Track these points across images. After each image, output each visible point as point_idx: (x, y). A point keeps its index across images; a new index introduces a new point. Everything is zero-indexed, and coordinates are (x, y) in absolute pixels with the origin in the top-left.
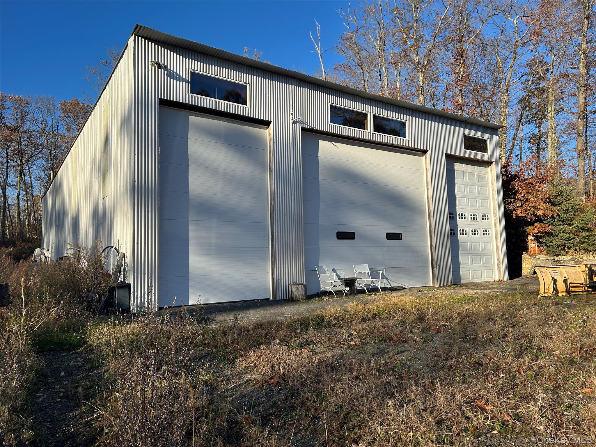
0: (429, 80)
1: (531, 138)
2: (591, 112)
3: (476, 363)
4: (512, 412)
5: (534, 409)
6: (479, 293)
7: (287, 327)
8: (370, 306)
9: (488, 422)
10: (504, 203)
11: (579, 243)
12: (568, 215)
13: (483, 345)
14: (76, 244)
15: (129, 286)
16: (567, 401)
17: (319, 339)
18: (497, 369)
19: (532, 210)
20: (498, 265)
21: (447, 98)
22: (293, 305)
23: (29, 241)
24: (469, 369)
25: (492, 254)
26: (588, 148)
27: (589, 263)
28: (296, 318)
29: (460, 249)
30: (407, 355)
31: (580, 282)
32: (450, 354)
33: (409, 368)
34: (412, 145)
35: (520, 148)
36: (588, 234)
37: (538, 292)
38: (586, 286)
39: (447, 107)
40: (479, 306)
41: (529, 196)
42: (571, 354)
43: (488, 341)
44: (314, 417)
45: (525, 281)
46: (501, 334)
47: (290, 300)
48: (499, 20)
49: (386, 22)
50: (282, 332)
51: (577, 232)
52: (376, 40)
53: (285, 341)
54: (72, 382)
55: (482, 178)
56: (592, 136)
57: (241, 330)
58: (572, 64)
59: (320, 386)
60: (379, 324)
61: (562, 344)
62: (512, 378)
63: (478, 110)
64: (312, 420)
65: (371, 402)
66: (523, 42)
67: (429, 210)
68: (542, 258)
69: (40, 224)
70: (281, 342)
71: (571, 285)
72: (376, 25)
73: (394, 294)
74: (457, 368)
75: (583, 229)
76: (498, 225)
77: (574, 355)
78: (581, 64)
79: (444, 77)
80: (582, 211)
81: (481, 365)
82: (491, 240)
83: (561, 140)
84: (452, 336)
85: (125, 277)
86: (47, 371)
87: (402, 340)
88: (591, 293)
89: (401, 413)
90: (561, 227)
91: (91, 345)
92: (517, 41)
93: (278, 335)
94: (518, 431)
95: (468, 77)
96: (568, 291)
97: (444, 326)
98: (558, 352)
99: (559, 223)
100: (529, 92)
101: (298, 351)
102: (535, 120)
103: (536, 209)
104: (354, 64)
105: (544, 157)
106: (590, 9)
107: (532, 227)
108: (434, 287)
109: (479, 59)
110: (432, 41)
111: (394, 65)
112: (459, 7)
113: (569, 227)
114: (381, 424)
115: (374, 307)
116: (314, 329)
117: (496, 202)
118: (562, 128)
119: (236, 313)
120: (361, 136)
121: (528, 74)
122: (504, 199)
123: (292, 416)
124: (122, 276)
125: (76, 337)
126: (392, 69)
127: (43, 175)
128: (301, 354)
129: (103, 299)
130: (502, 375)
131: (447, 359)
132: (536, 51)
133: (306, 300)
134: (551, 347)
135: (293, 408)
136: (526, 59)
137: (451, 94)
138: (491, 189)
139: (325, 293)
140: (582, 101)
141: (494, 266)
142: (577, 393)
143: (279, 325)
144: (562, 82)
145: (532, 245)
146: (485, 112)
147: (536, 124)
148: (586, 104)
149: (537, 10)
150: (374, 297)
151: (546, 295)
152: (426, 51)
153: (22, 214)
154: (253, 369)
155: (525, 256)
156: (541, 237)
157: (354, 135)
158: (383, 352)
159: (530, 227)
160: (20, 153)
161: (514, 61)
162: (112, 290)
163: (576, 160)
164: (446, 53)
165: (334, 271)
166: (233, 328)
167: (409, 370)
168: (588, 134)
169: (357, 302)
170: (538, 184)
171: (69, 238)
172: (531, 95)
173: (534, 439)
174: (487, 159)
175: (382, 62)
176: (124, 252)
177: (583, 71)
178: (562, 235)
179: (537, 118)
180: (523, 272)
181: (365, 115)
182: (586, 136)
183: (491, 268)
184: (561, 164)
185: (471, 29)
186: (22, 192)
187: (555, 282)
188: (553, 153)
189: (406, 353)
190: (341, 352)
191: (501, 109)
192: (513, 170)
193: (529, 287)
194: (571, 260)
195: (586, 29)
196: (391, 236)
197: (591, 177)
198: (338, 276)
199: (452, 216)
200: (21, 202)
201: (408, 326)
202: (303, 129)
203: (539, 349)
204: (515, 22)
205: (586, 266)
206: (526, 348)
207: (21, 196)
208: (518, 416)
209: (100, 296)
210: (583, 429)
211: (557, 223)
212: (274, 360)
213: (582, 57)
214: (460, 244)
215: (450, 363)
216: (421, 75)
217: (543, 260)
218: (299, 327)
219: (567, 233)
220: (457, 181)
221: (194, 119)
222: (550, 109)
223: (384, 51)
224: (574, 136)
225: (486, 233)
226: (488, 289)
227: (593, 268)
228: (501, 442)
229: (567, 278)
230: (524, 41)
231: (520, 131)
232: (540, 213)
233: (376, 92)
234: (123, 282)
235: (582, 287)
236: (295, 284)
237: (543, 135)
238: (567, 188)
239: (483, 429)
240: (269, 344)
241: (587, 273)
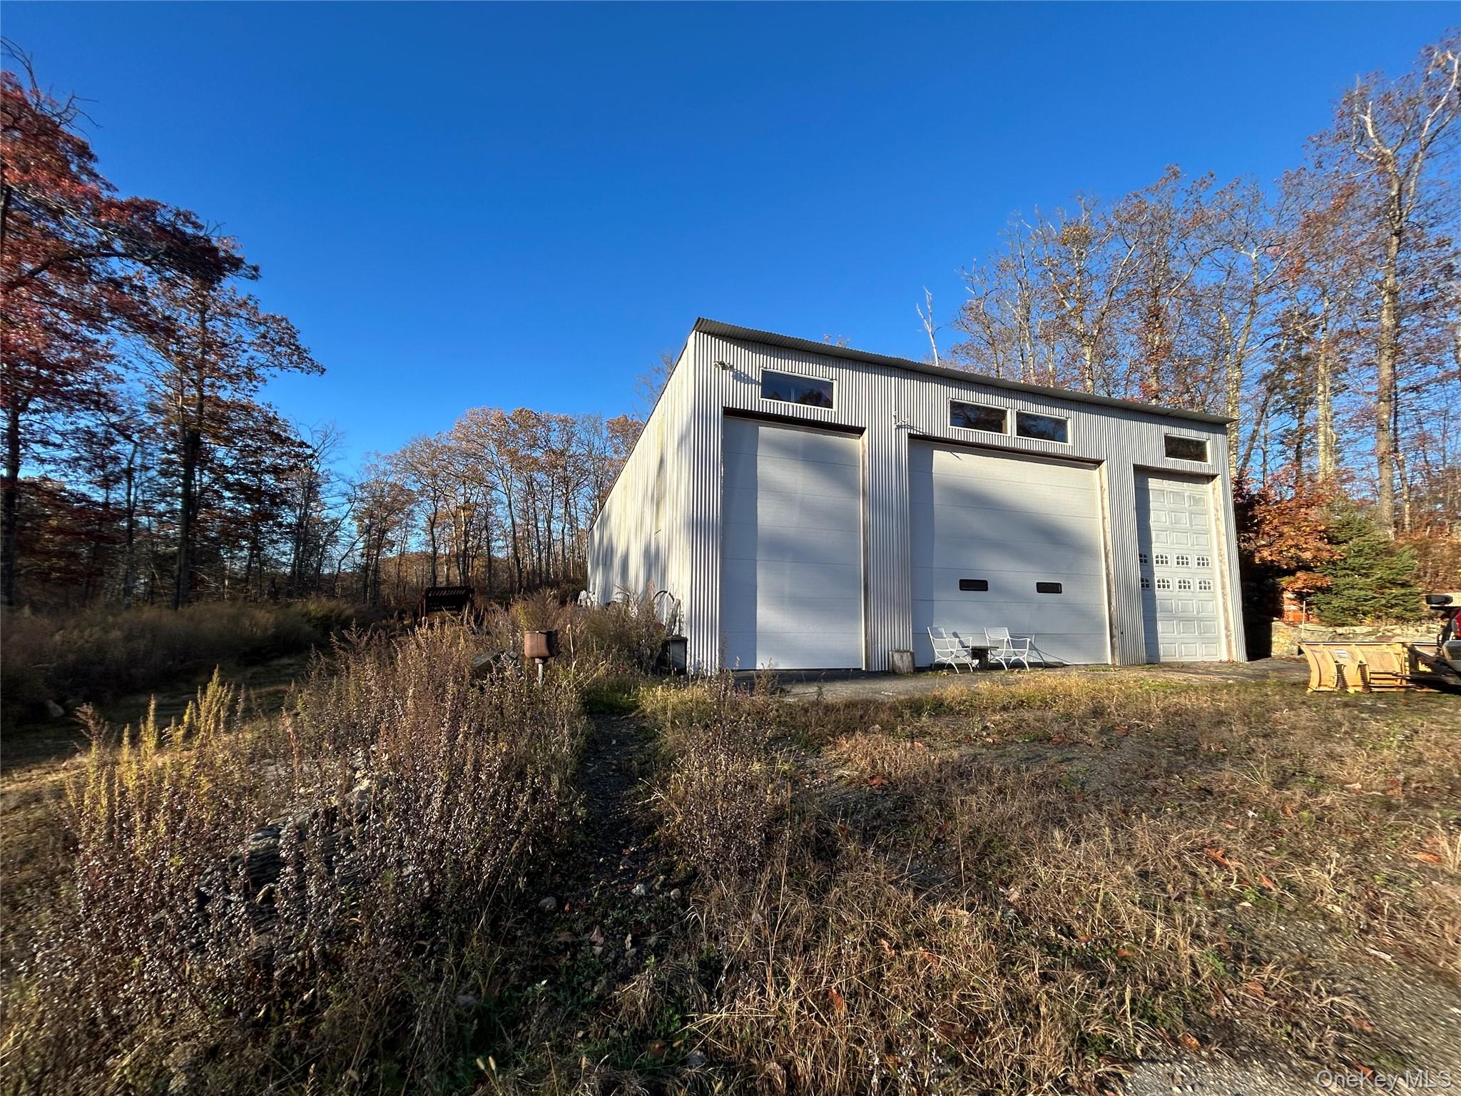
0: (1101, 357)
1: (1285, 437)
2: (1405, 390)
3: (1201, 789)
4: (1277, 876)
5: (1320, 876)
6: (1195, 679)
7: (890, 708)
8: (1013, 689)
9: (1232, 886)
10: (1238, 539)
11: (1384, 605)
12: (1362, 559)
13: (1210, 761)
14: (625, 589)
15: (685, 640)
16: (1387, 870)
17: (937, 729)
18: (1242, 802)
19: (1292, 550)
20: (1227, 636)
21: (1133, 382)
22: (896, 679)
23: (573, 581)
24: (1189, 798)
25: (1214, 619)
26: (1400, 449)
27: (1409, 641)
28: (902, 697)
29: (1158, 610)
30: (1078, 766)
31: (1390, 671)
32: (1152, 771)
33: (1083, 784)
34: (1077, 454)
35: (1265, 453)
36: (1403, 591)
37: (1306, 684)
38: (1403, 678)
39: (1134, 394)
40: (1197, 699)
41: (1286, 529)
42: (1383, 791)
43: (1220, 756)
44: (937, 841)
45: (1278, 665)
46: (1244, 747)
47: (891, 673)
48: (1223, 257)
49: (1032, 279)
50: (884, 716)
51: (1382, 587)
52: (1016, 306)
53: (889, 729)
54: (626, 753)
55: (1196, 501)
56: (1407, 429)
57: (829, 709)
58: (1367, 313)
59: (943, 797)
60: (1028, 715)
61: (1366, 772)
62: (1271, 818)
63: (1186, 397)
64: (935, 844)
65: (1025, 828)
66: (1268, 285)
67: (1105, 549)
68: (1311, 629)
69: (585, 562)
70: (883, 728)
71: (1373, 676)
72: (1016, 284)
73: (1047, 672)
74: (1166, 793)
75: (1394, 583)
76: (1227, 573)
77: (1390, 793)
78: (1385, 312)
79: (1127, 350)
80: (1390, 553)
81: (1210, 792)
82: (1214, 598)
83: (1345, 437)
84: (1153, 742)
85: (680, 630)
86: (597, 737)
87: (1067, 743)
88: (1414, 691)
89: (1077, 853)
90: (1348, 580)
91: (644, 711)
92: (1258, 286)
93: (878, 720)
94: (1291, 908)
95: (1168, 348)
96: (1367, 685)
97: (1138, 725)
98: (1358, 786)
99: (1345, 572)
100: (1281, 363)
101: (909, 745)
102: (1293, 408)
103: (1300, 549)
104: (982, 342)
105: (1309, 466)
106: (1403, 219)
107: (1292, 578)
108: (1114, 666)
109: (1187, 320)
110: (1106, 300)
111: (1044, 340)
112: (1152, 244)
113: (1364, 579)
114: (1045, 864)
115: (1020, 690)
116: (930, 715)
117: (1224, 539)
118: (1346, 418)
119: (820, 684)
120: (996, 443)
121: (1278, 336)
122: (1238, 533)
123: (905, 833)
124: (677, 628)
125: (628, 698)
126: (1042, 346)
127: (589, 506)
128: (912, 748)
129: (656, 654)
130: (1251, 813)
131: (1147, 777)
132: (1291, 299)
133: (913, 673)
134: (1343, 775)
135: (905, 822)
136: (1275, 312)
137: (1138, 375)
138: (1213, 518)
139: (941, 666)
140: (1386, 371)
141: (1218, 638)
142: (1404, 859)
143: (879, 706)
144: (1346, 343)
145: (1290, 605)
146: (1198, 399)
147: (1294, 414)
148: (1395, 377)
149: (1295, 232)
150: (1016, 675)
151: (1322, 689)
152: (1097, 314)
153: (566, 551)
154: (846, 762)
155: (1277, 624)
156: (1309, 594)
157: (987, 441)
158: (1039, 758)
159: (1287, 579)
160: (566, 481)
161: (1252, 317)
162: (666, 644)
163: (1375, 470)
164: (1130, 314)
165: (955, 635)
166: (816, 704)
167: (1083, 788)
168: (1399, 425)
169: (993, 682)
170: (1303, 510)
171: (617, 581)
172: (1284, 368)
173: (1322, 927)
174: (1206, 471)
175: (1025, 336)
176: (680, 598)
177: (1387, 322)
178: (1350, 592)
179: (1297, 404)
180: (1274, 649)
181: (1003, 413)
182: (1395, 430)
183: (1214, 641)
184: (1345, 477)
185: (1173, 275)
186: (567, 526)
187: (1340, 669)
188: (1329, 459)
189: (1076, 762)
190: (972, 751)
191: (1228, 393)
192: (1254, 488)
193: (1288, 674)
194: (1369, 634)
195: (1395, 252)
196: (1043, 588)
197: (1405, 497)
198: (961, 642)
199: (1145, 559)
200: (566, 537)
201: (1077, 721)
202: (911, 436)
203: (1320, 777)
204: (1253, 257)
205: (1404, 644)
206: (1294, 774)
207: (566, 530)
208: (1288, 883)
209: (652, 651)
210: (1428, 924)
211: (1340, 573)
212: (875, 753)
213: (1386, 299)
214: (1158, 602)
215: (1154, 784)
216: (1087, 350)
217: (1313, 632)
218: (908, 711)
219: (1361, 589)
220: (1152, 505)
221: (765, 431)
222: (1321, 388)
223: (1028, 320)
224: (1370, 430)
225: (1204, 586)
226: (1209, 673)
227: (1418, 649)
228: (1258, 922)
229: (1365, 663)
230: (1270, 284)
231: (1262, 426)
232: (1307, 555)
233: (1018, 379)
234: (679, 635)
235: (1396, 680)
236: (898, 651)
237: (1308, 430)
238: (1360, 516)
239: (1222, 897)
240: (866, 731)
241: (1407, 656)
